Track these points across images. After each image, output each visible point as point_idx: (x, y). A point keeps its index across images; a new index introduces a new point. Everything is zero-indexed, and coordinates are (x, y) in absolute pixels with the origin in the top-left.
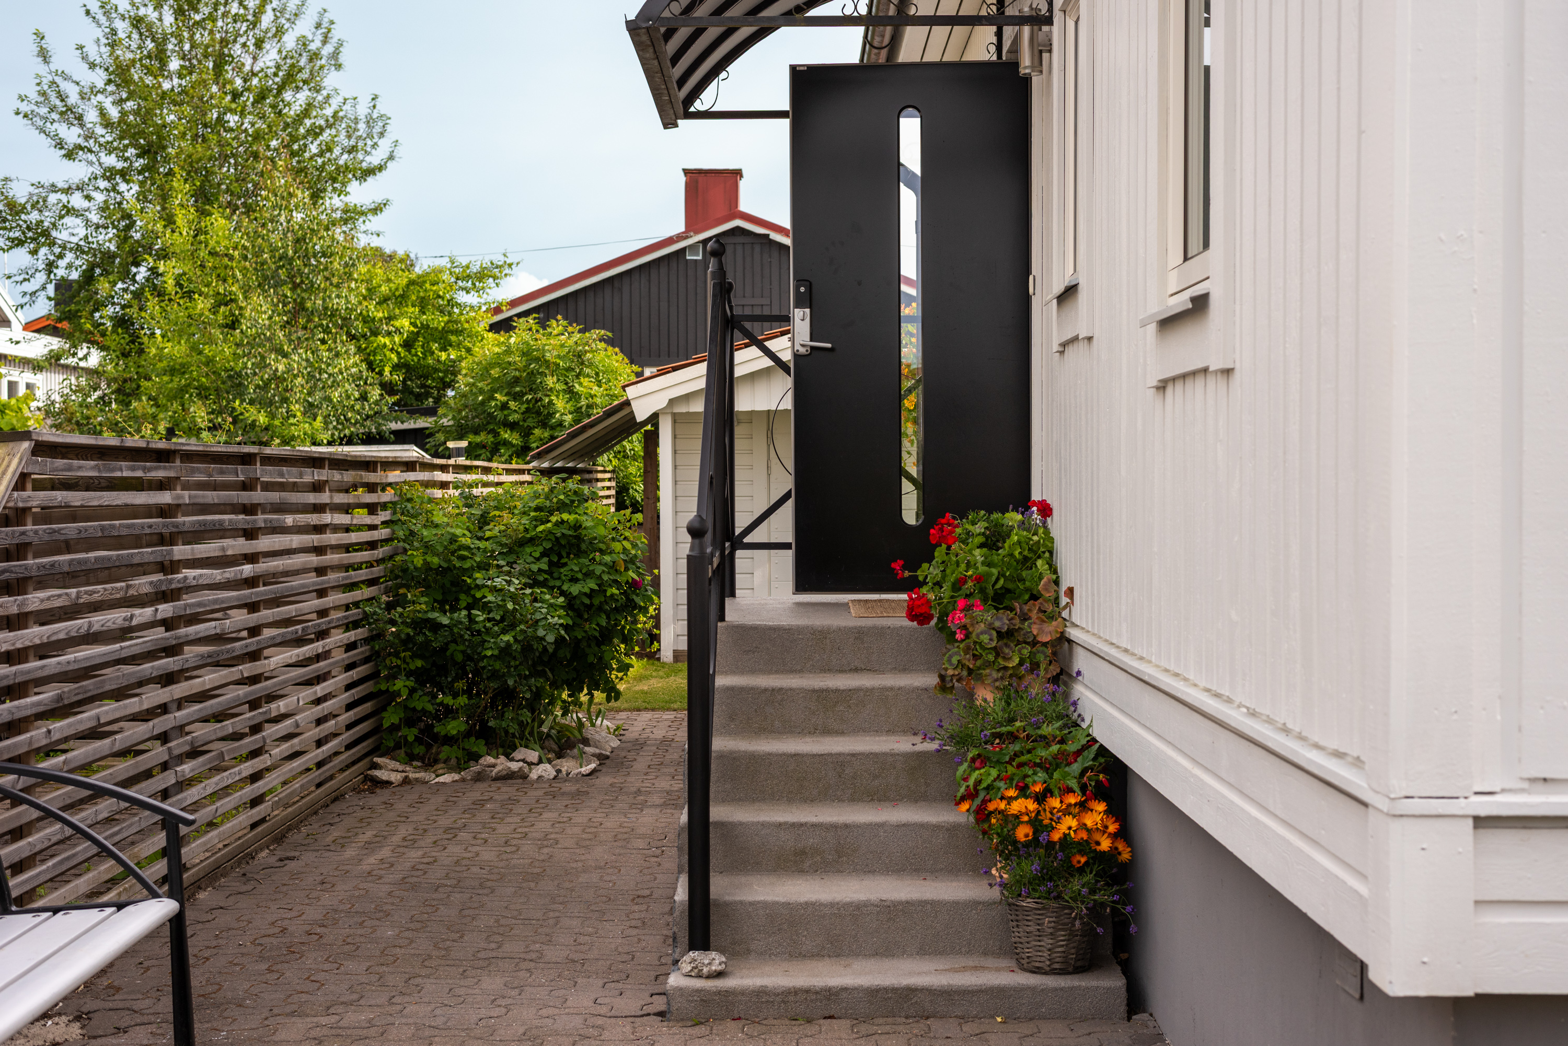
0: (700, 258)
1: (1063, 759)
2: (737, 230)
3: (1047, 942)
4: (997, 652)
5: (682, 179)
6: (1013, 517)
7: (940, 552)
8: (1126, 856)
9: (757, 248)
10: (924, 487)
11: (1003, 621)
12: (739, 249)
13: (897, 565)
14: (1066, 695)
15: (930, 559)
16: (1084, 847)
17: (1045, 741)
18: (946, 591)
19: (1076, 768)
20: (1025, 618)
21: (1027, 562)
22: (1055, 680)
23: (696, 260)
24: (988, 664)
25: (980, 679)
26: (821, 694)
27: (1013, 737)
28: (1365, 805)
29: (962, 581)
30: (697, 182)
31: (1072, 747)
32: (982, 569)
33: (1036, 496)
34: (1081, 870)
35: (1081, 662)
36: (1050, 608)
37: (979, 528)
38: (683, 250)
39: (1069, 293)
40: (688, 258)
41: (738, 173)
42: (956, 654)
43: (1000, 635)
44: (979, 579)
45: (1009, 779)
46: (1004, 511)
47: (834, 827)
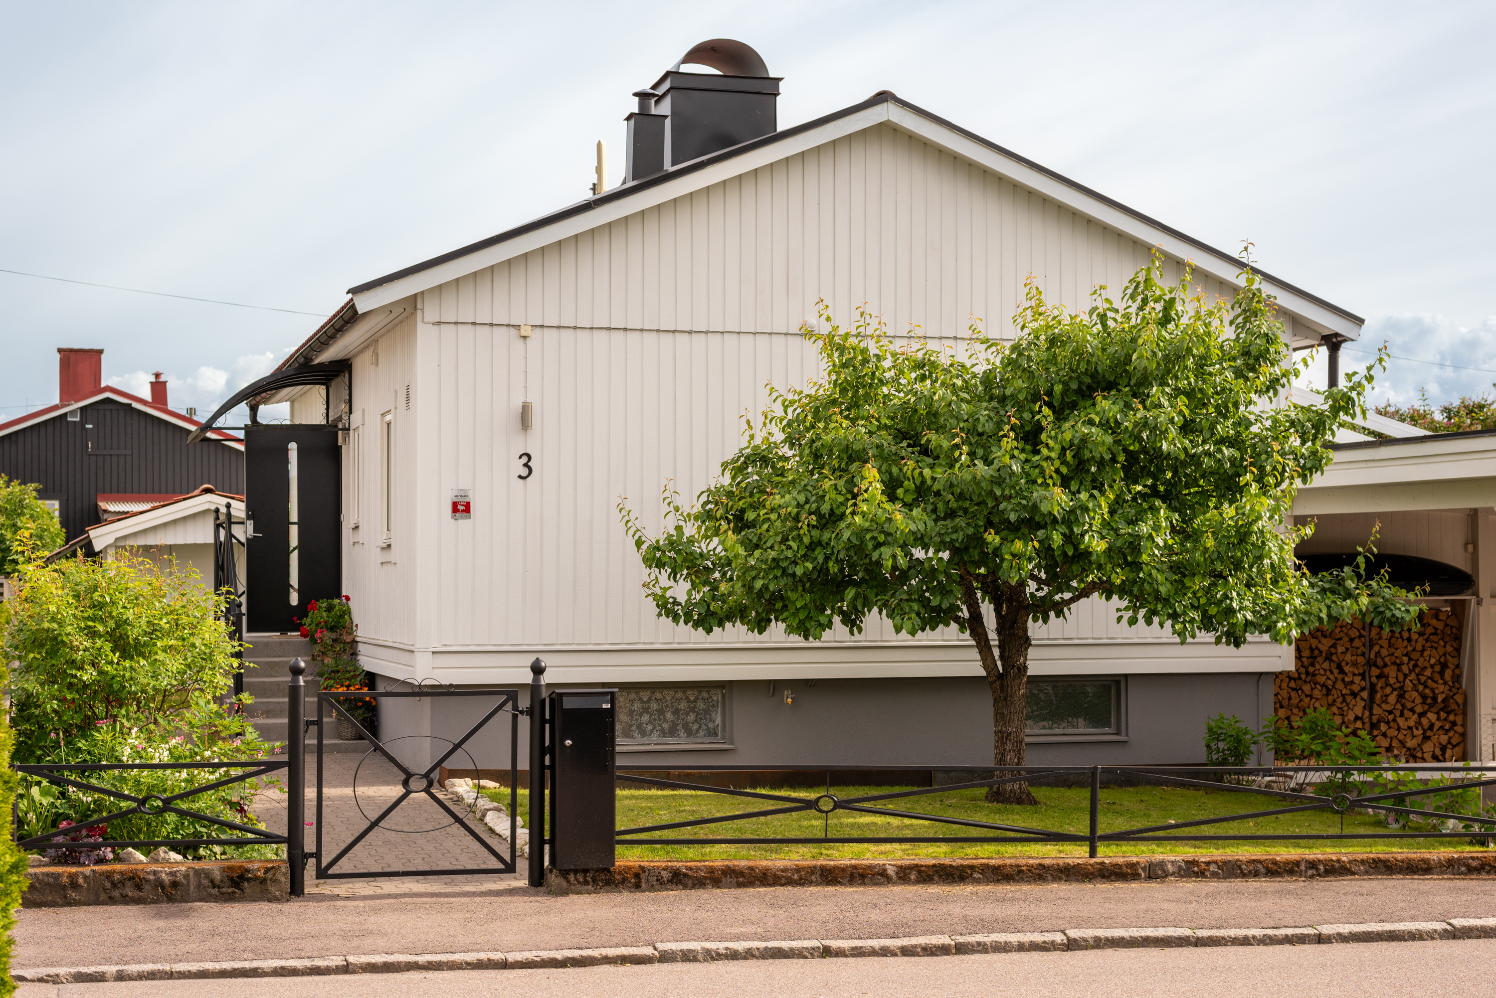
0: (78, 419)
1: (355, 676)
2: (108, 400)
3: (350, 730)
4: (332, 646)
5: (58, 356)
6: (336, 601)
7: (310, 614)
8: (374, 704)
9: (122, 413)
10: (300, 592)
11: (334, 636)
12: (108, 414)
13: (295, 619)
14: (355, 659)
15: (307, 616)
16: (361, 700)
17: (349, 672)
18: (313, 627)
19: (359, 679)
20: (341, 635)
21: (342, 616)
22: (352, 654)
23: (75, 422)
24: (329, 650)
25: (326, 655)
26: (270, 663)
27: (338, 671)
28: (412, 652)
29: (320, 623)
30: (69, 358)
31: (357, 673)
32: (326, 619)
33: (344, 593)
34: (360, 707)
35: (361, 647)
36: (349, 631)
37: (325, 605)
38: (65, 414)
39: (357, 528)
40: (69, 419)
41: (101, 352)
42: (318, 648)
43: (333, 640)
44: (325, 622)
45: (337, 683)
46: (333, 599)
47: (279, 703)
